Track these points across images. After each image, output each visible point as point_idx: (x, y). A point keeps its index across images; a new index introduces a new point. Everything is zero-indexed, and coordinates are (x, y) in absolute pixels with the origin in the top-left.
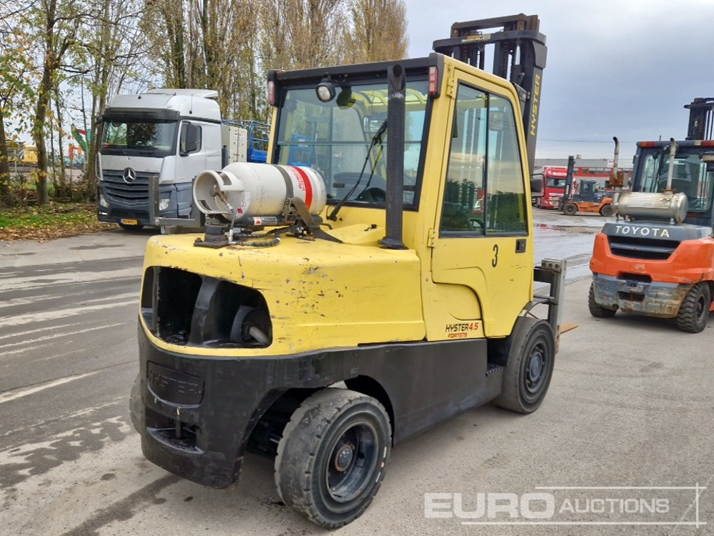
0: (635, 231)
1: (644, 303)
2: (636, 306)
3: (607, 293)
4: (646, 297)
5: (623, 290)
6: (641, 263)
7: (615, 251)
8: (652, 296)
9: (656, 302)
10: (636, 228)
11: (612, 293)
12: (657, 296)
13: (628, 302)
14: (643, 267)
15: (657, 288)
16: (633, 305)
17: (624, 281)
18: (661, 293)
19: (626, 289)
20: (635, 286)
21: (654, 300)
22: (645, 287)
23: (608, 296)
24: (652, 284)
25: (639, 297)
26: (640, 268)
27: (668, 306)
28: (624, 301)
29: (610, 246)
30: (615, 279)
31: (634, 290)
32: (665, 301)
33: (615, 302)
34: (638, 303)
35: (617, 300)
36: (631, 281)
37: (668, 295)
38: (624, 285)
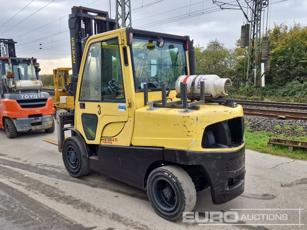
0: (31, 97)
1: (42, 125)
2: (39, 127)
3: (25, 125)
4: (43, 122)
5: (33, 122)
6: (38, 109)
7: (22, 107)
8: (45, 122)
9: (46, 124)
10: (31, 95)
11: (28, 125)
12: (46, 121)
13: (36, 126)
14: (39, 110)
15: (46, 118)
16: (38, 127)
17: (33, 118)
18: (47, 120)
19: (34, 121)
20: (38, 119)
21: (45, 123)
22: (42, 119)
23: (26, 126)
24: (44, 117)
25: (40, 123)
26: (38, 112)
27: (50, 124)
28: (34, 126)
29: (20, 105)
30: (28, 118)
31: (38, 121)
32: (49, 122)
33: (30, 128)
34: (40, 126)
35: (31, 127)
36: (35, 118)
37: (49, 120)
38: (33, 120)
